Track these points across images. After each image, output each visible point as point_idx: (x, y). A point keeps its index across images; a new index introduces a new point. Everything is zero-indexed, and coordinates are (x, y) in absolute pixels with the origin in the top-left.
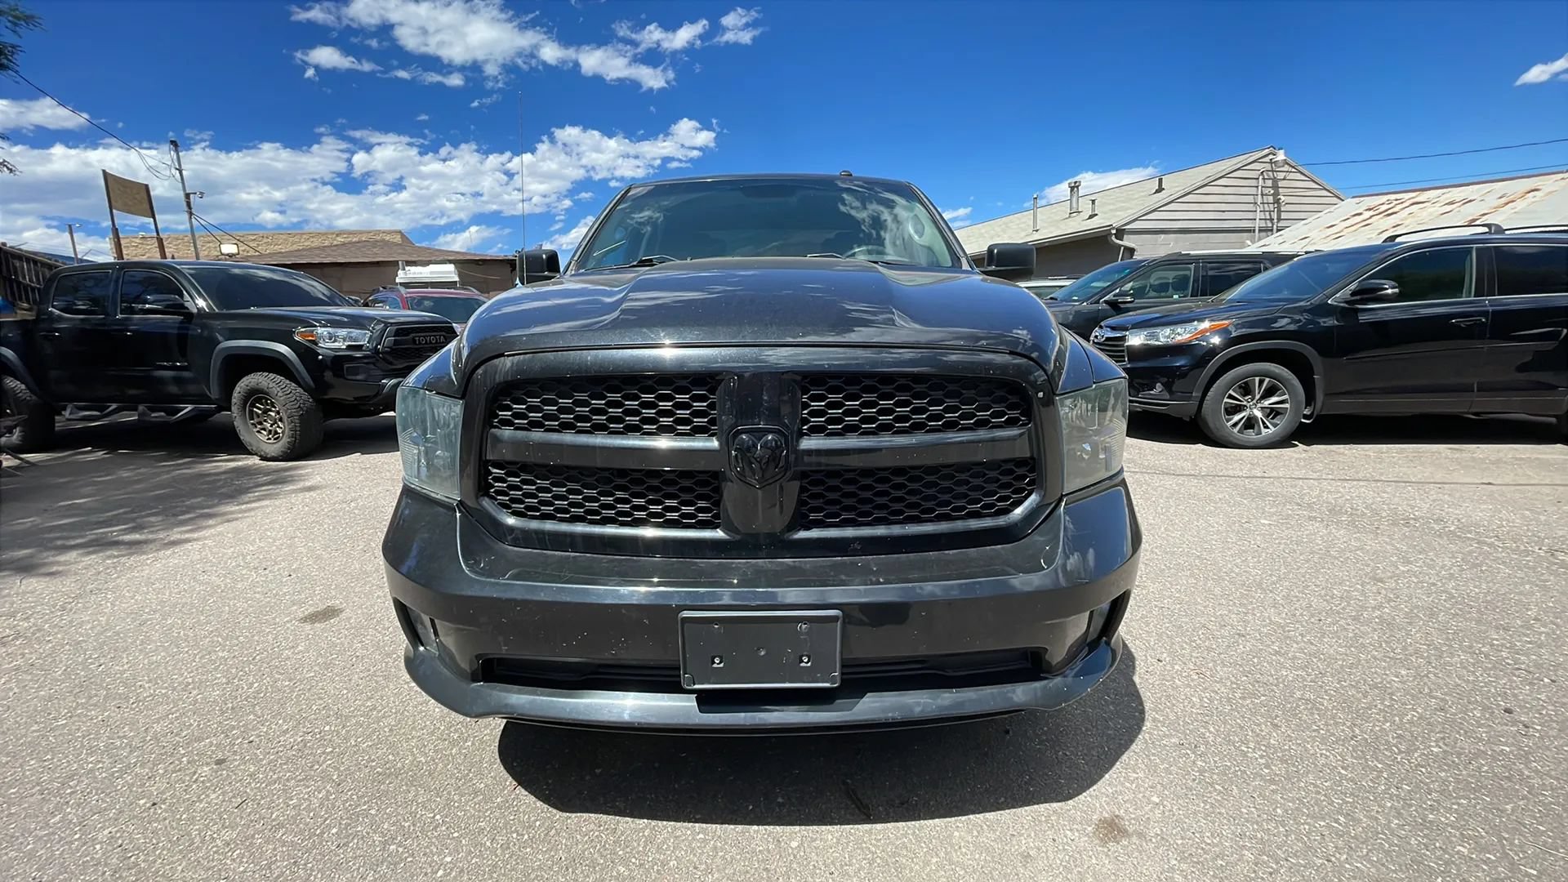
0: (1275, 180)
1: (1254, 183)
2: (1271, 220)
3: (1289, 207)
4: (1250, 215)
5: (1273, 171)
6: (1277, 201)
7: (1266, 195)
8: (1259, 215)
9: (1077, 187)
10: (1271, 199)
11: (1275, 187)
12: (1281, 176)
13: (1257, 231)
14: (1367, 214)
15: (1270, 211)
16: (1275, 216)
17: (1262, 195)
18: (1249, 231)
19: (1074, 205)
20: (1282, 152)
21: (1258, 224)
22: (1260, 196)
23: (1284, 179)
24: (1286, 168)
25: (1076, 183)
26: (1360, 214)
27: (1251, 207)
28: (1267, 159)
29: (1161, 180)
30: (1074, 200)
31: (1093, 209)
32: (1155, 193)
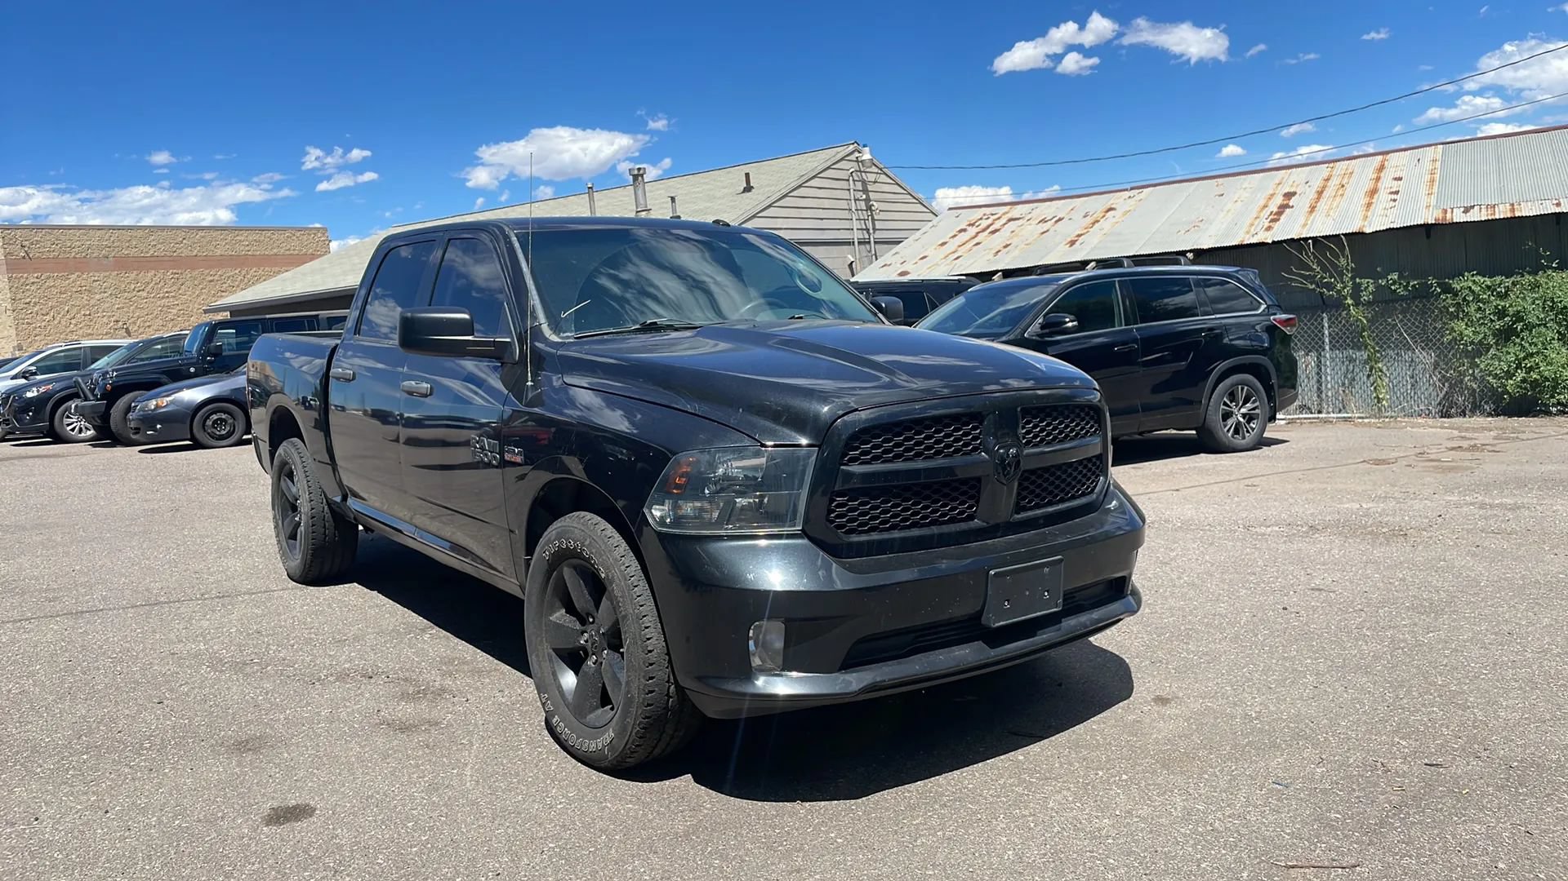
0: (864, 183)
1: (844, 184)
2: (868, 230)
3: (883, 216)
4: (846, 224)
5: (860, 171)
6: (869, 208)
7: (858, 200)
8: (856, 225)
9: (642, 176)
10: (863, 205)
11: (865, 191)
12: (871, 177)
13: (856, 243)
14: (972, 231)
15: (864, 220)
16: (870, 226)
17: (855, 200)
18: (849, 243)
19: (642, 201)
20: (867, 149)
21: (857, 235)
22: (853, 201)
23: (875, 182)
24: (874, 169)
25: (639, 169)
26: (964, 230)
27: (846, 215)
28: (853, 157)
29: (747, 175)
30: (640, 192)
31: (674, 210)
32: (743, 192)
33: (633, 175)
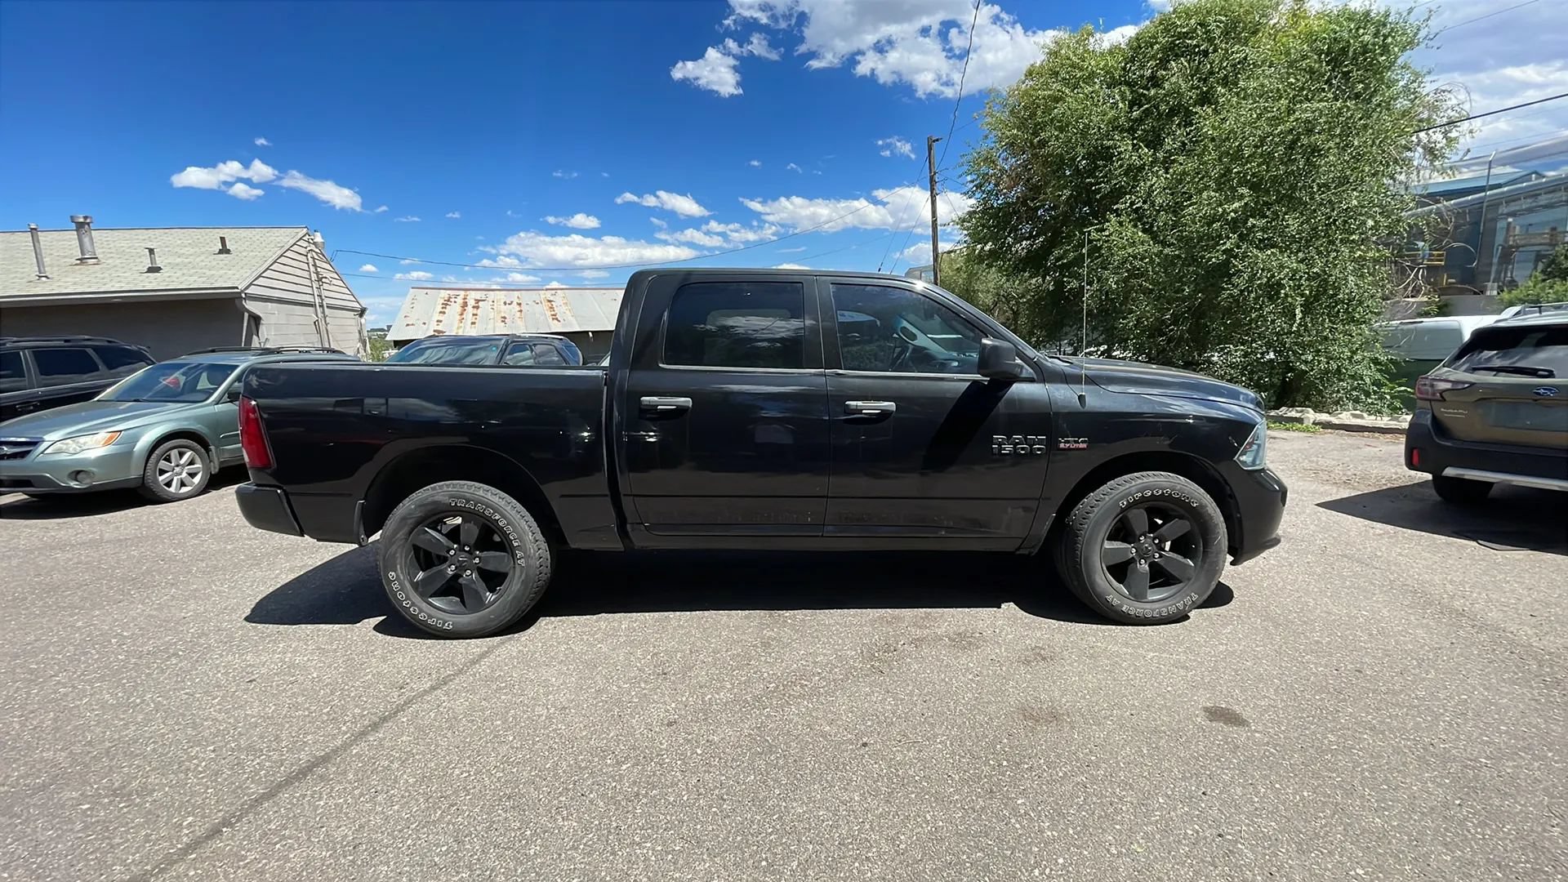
6: (321, 280)
8: (315, 292)
10: (315, 276)
11: (315, 266)
13: (317, 306)
19: (89, 249)
22: (311, 273)
29: (223, 240)
30: (86, 240)
31: (152, 261)
32: (219, 253)
33: (77, 223)
